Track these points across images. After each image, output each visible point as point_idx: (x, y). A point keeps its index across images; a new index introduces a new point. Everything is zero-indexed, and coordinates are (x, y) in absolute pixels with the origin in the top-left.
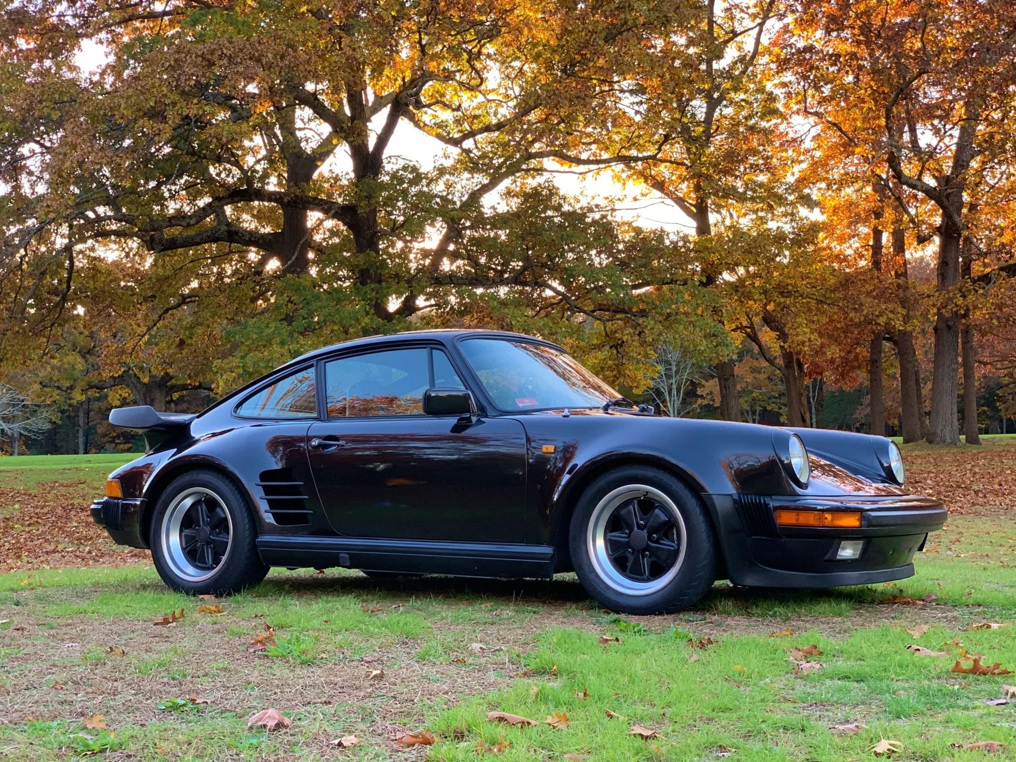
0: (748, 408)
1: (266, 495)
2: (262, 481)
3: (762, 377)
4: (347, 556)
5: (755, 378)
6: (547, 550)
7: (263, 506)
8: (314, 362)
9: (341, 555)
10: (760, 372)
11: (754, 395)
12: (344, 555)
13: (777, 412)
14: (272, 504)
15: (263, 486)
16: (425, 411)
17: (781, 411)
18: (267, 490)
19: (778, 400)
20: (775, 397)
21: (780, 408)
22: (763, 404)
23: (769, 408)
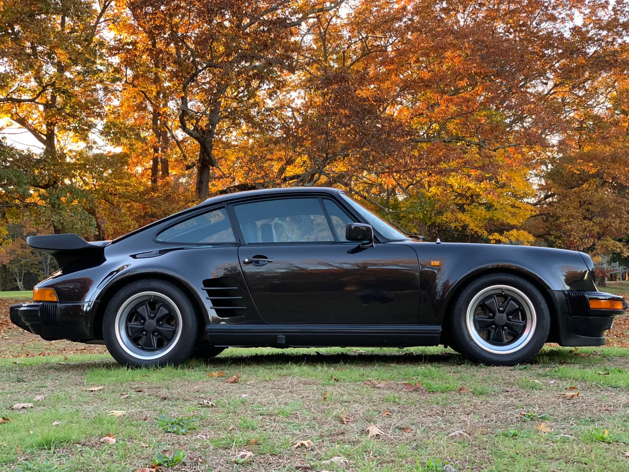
0: (17, 271)
1: (210, 296)
2: (205, 286)
3: (28, 251)
4: (284, 337)
5: (23, 252)
6: (439, 328)
7: (208, 304)
8: (224, 204)
9: (279, 336)
10: (26, 248)
11: (22, 262)
12: (281, 336)
13: (36, 274)
14: (215, 303)
15: (207, 290)
16: (347, 239)
17: (39, 273)
18: (210, 293)
19: (38, 266)
20: (36, 264)
21: (39, 272)
22: (27, 268)
23: (31, 271)
